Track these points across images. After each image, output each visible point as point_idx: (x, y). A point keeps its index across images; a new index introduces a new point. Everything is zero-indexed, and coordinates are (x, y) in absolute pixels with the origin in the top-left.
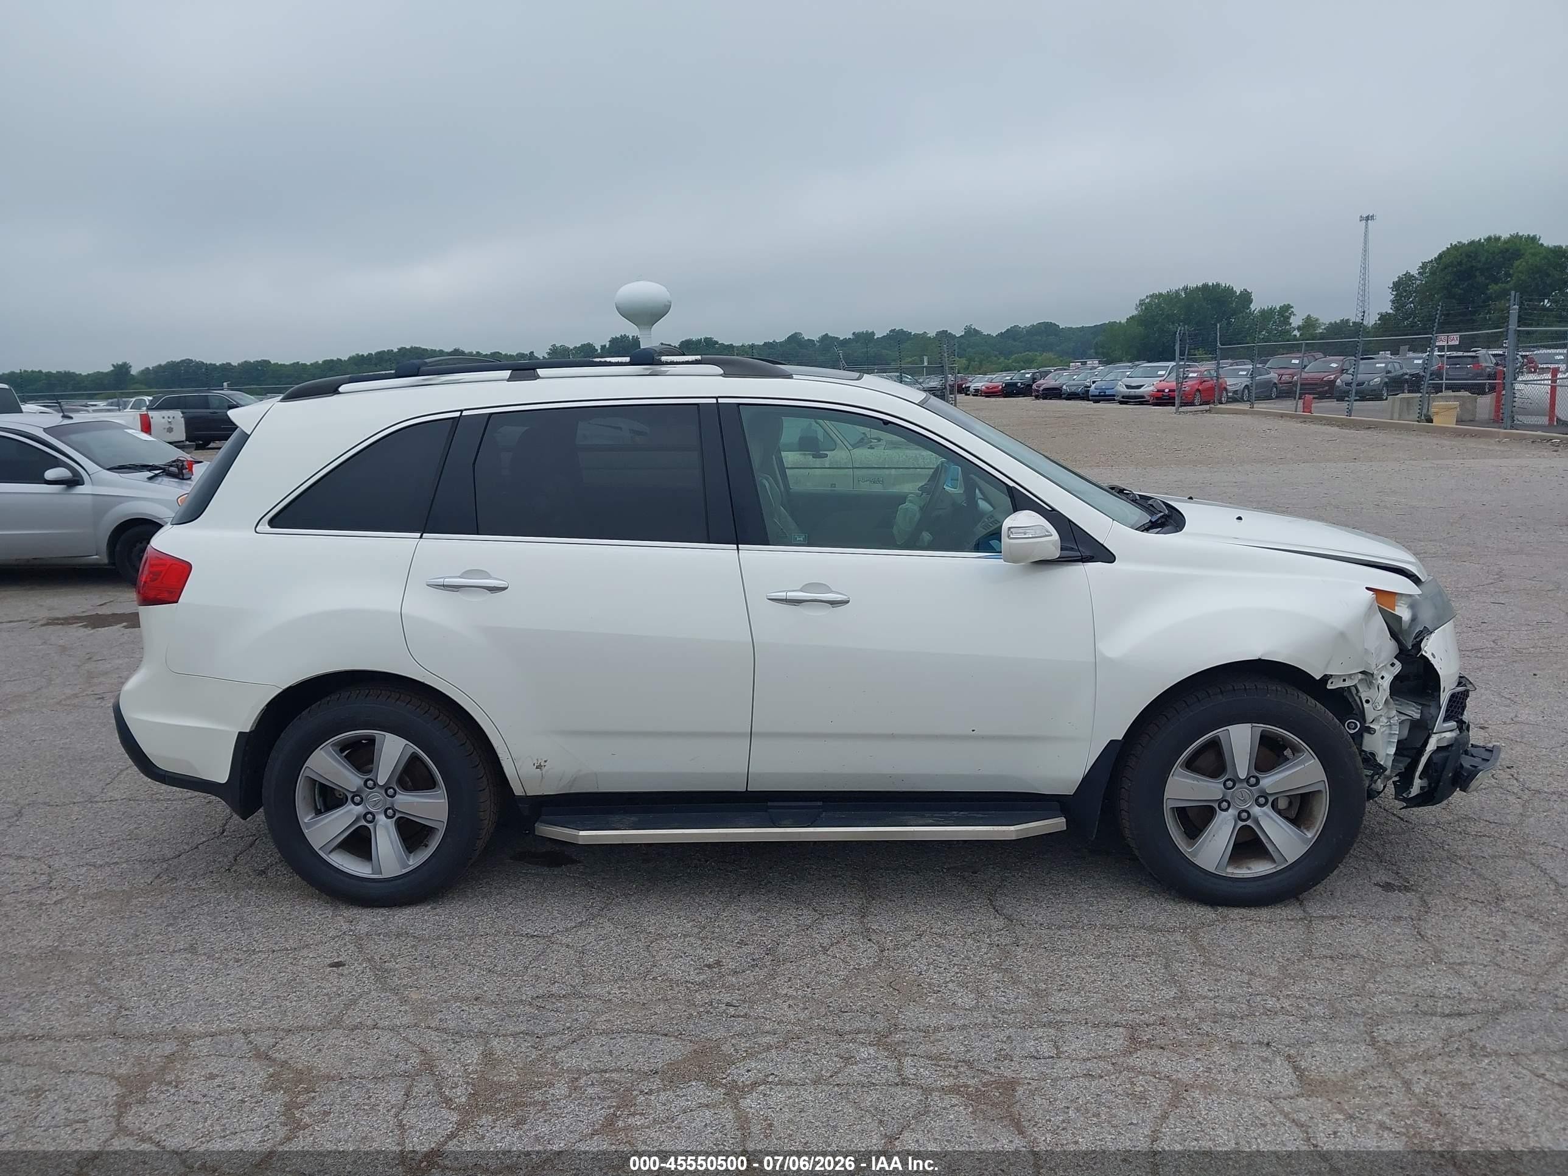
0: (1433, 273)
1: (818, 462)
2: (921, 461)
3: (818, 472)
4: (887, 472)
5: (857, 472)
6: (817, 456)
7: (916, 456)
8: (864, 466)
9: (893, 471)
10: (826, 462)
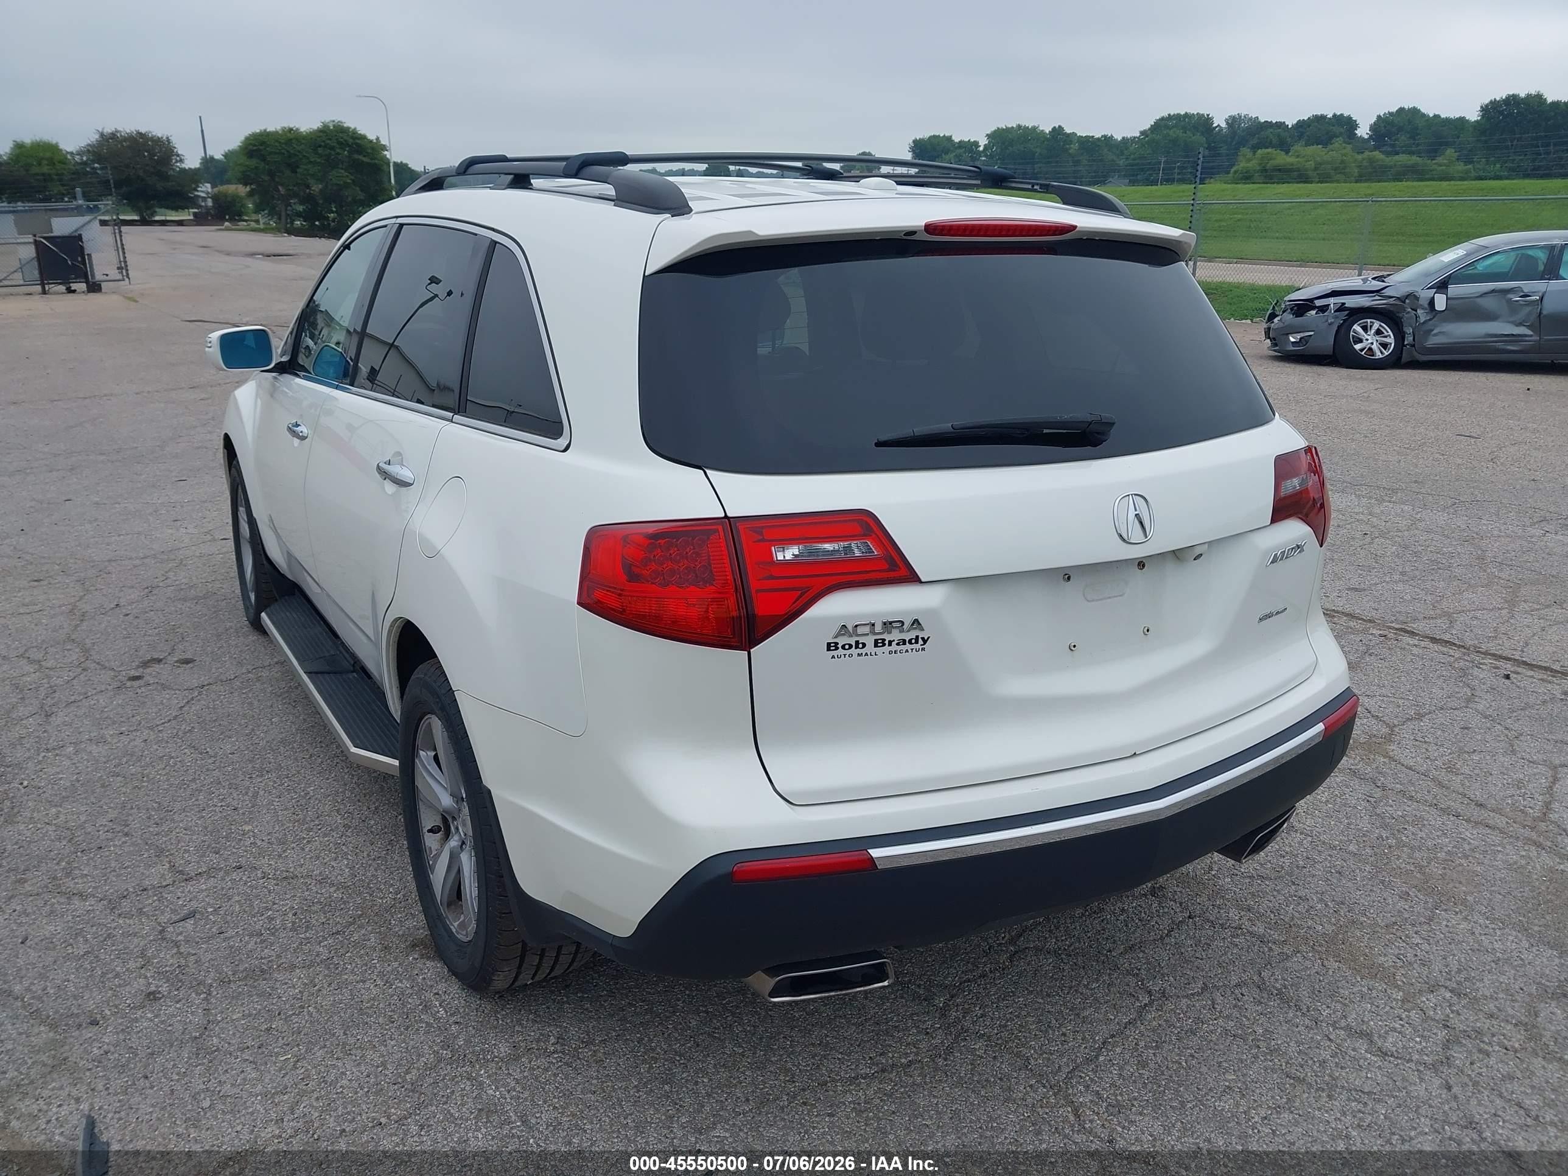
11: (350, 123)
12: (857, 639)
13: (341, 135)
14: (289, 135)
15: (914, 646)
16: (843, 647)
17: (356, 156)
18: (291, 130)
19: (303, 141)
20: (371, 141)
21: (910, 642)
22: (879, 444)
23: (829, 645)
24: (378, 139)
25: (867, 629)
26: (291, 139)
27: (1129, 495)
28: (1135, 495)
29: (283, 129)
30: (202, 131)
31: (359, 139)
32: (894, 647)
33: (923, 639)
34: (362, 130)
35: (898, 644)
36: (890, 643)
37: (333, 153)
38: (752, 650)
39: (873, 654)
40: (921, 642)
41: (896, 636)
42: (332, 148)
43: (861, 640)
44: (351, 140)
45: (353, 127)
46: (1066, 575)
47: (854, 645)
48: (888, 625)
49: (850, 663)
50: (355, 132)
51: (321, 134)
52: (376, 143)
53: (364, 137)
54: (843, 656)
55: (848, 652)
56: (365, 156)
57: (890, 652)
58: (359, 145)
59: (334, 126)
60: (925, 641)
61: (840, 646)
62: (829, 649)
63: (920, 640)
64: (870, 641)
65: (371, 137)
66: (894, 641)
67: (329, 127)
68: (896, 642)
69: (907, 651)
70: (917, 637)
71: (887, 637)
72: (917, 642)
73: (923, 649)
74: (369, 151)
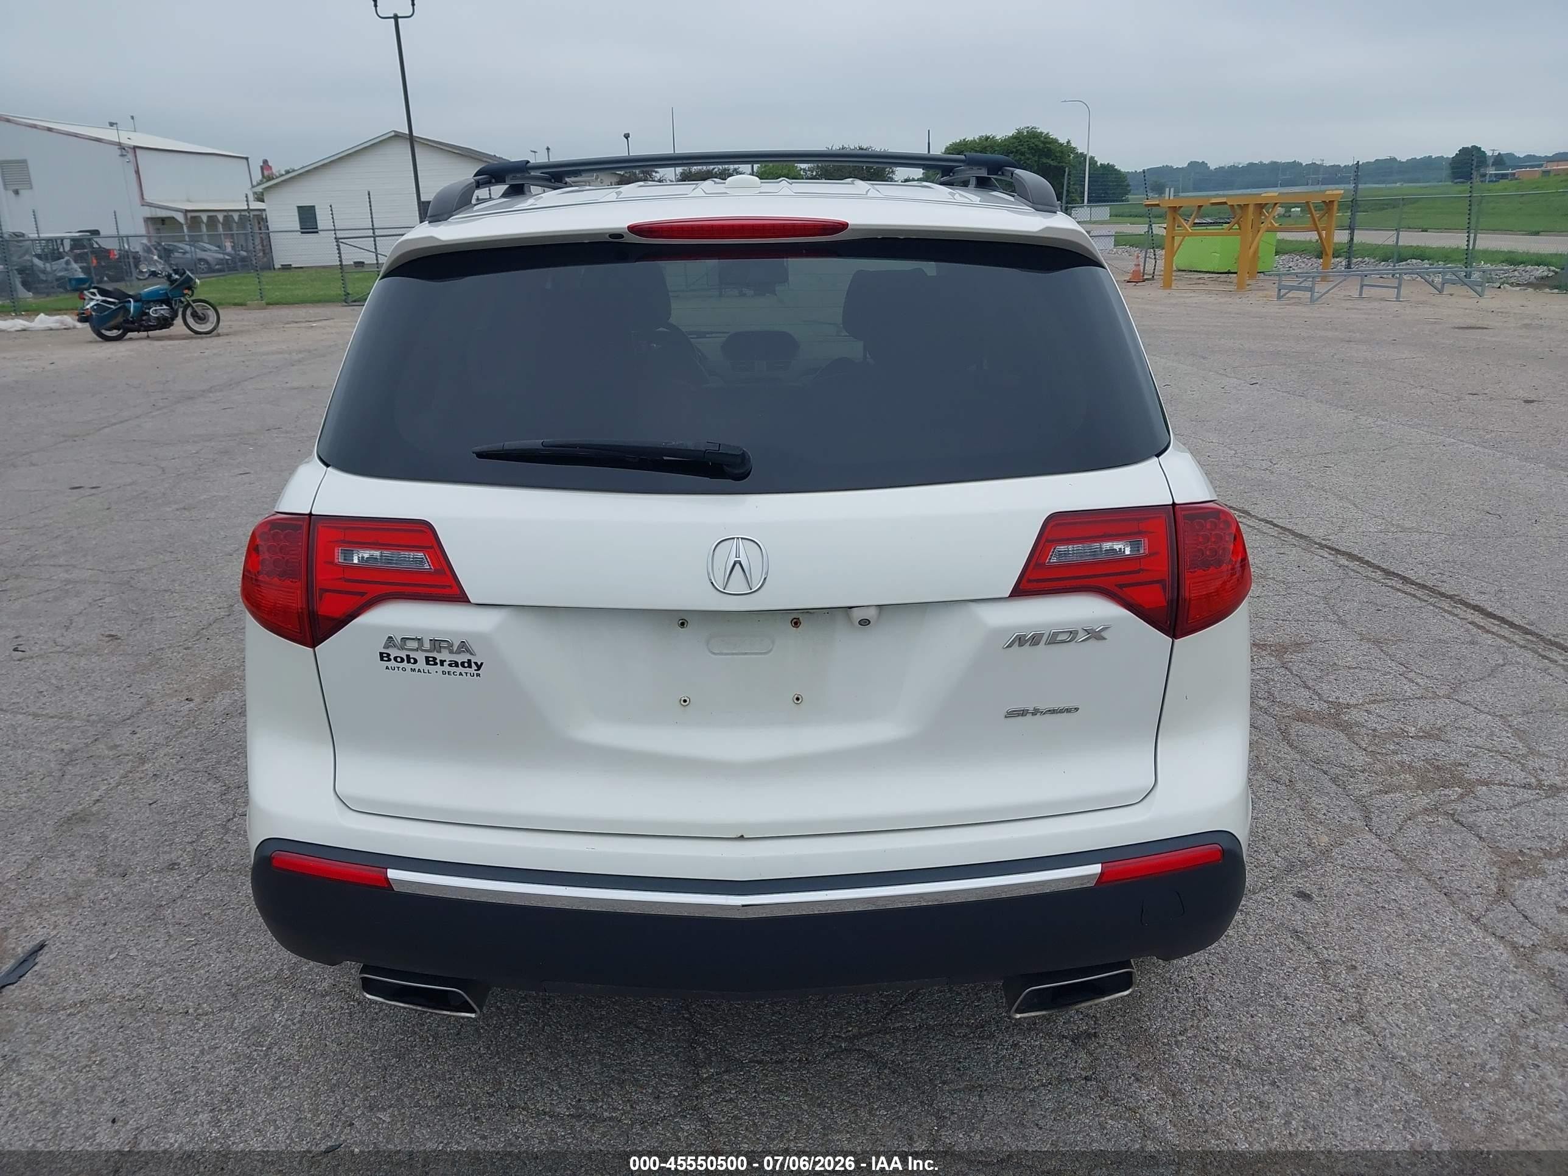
11: (1043, 128)
12: (408, 653)
13: (1033, 140)
14: (985, 143)
15: (468, 670)
16: (395, 659)
17: (1045, 160)
18: (987, 138)
19: (997, 149)
20: (1062, 145)
21: (463, 664)
22: (481, 455)
23: (381, 654)
24: (1068, 142)
25: (415, 645)
26: (986, 148)
27: (734, 538)
28: (742, 538)
29: (980, 138)
30: (929, 143)
31: (1050, 143)
32: (446, 668)
33: (476, 663)
34: (1054, 135)
35: (450, 665)
36: (442, 662)
37: (1023, 158)
38: (316, 648)
39: (426, 671)
40: (474, 667)
41: (445, 655)
42: (1023, 154)
43: (412, 655)
44: (1042, 145)
45: (1046, 132)
46: (682, 619)
47: (405, 658)
48: (436, 644)
49: (402, 678)
50: (1047, 136)
51: (1015, 140)
52: (1066, 146)
53: (1055, 141)
54: (396, 669)
55: (401, 665)
56: (1052, 160)
57: (444, 673)
58: (1049, 150)
59: (1028, 132)
60: (479, 667)
61: (392, 657)
62: (382, 659)
63: (473, 664)
64: (421, 657)
65: (1063, 140)
66: (445, 661)
67: (1023, 133)
68: (448, 663)
69: (461, 674)
70: (469, 661)
71: (439, 657)
72: (470, 666)
73: (478, 675)
74: (1058, 155)
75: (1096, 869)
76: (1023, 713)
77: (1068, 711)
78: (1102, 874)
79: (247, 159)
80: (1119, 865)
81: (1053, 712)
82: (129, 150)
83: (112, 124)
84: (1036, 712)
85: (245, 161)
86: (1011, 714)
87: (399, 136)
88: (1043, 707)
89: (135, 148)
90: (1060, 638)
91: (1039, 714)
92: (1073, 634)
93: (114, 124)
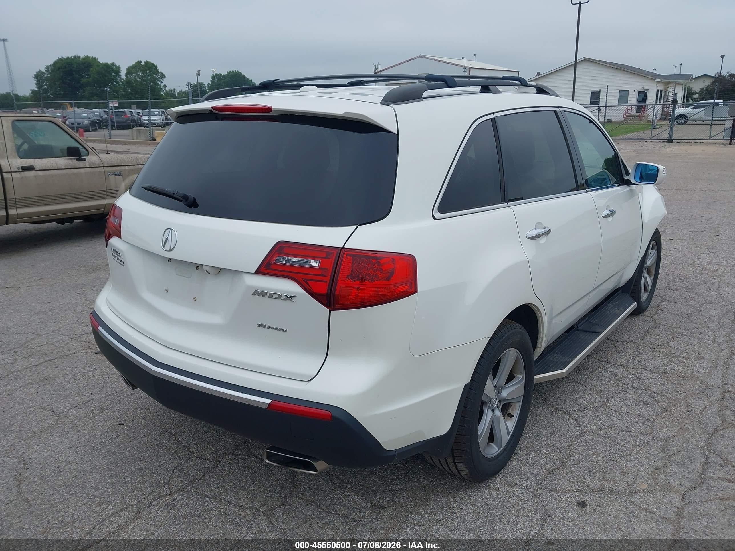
0: (53, 71)
1: (81, 164)
2: (140, 160)
3: (82, 170)
4: (123, 168)
5: (107, 169)
6: (80, 160)
7: (136, 158)
8: (110, 165)
9: (127, 168)
10: (87, 164)
75: (268, 401)
76: (264, 326)
77: (283, 330)
78: (270, 404)
79: (518, 72)
80: (277, 403)
81: (276, 329)
82: (468, 69)
83: (463, 58)
84: (269, 327)
85: (517, 73)
86: (259, 325)
87: (586, 60)
88: (272, 326)
89: (470, 68)
90: (275, 296)
91: (270, 328)
92: (280, 296)
93: (464, 58)
